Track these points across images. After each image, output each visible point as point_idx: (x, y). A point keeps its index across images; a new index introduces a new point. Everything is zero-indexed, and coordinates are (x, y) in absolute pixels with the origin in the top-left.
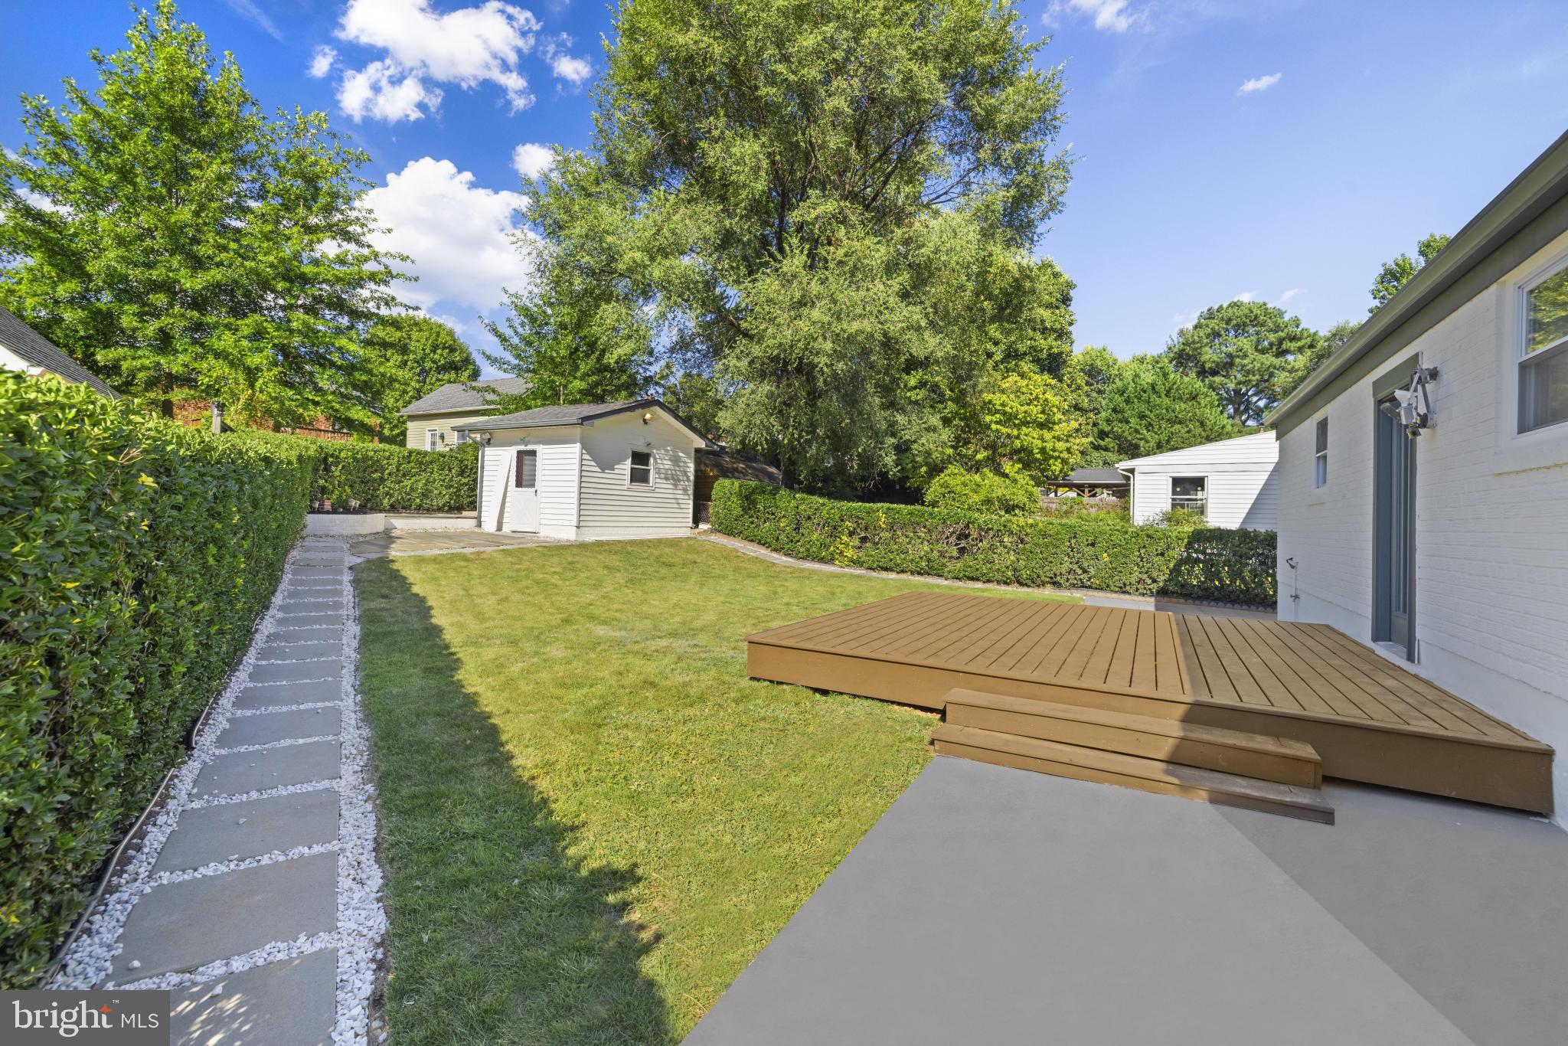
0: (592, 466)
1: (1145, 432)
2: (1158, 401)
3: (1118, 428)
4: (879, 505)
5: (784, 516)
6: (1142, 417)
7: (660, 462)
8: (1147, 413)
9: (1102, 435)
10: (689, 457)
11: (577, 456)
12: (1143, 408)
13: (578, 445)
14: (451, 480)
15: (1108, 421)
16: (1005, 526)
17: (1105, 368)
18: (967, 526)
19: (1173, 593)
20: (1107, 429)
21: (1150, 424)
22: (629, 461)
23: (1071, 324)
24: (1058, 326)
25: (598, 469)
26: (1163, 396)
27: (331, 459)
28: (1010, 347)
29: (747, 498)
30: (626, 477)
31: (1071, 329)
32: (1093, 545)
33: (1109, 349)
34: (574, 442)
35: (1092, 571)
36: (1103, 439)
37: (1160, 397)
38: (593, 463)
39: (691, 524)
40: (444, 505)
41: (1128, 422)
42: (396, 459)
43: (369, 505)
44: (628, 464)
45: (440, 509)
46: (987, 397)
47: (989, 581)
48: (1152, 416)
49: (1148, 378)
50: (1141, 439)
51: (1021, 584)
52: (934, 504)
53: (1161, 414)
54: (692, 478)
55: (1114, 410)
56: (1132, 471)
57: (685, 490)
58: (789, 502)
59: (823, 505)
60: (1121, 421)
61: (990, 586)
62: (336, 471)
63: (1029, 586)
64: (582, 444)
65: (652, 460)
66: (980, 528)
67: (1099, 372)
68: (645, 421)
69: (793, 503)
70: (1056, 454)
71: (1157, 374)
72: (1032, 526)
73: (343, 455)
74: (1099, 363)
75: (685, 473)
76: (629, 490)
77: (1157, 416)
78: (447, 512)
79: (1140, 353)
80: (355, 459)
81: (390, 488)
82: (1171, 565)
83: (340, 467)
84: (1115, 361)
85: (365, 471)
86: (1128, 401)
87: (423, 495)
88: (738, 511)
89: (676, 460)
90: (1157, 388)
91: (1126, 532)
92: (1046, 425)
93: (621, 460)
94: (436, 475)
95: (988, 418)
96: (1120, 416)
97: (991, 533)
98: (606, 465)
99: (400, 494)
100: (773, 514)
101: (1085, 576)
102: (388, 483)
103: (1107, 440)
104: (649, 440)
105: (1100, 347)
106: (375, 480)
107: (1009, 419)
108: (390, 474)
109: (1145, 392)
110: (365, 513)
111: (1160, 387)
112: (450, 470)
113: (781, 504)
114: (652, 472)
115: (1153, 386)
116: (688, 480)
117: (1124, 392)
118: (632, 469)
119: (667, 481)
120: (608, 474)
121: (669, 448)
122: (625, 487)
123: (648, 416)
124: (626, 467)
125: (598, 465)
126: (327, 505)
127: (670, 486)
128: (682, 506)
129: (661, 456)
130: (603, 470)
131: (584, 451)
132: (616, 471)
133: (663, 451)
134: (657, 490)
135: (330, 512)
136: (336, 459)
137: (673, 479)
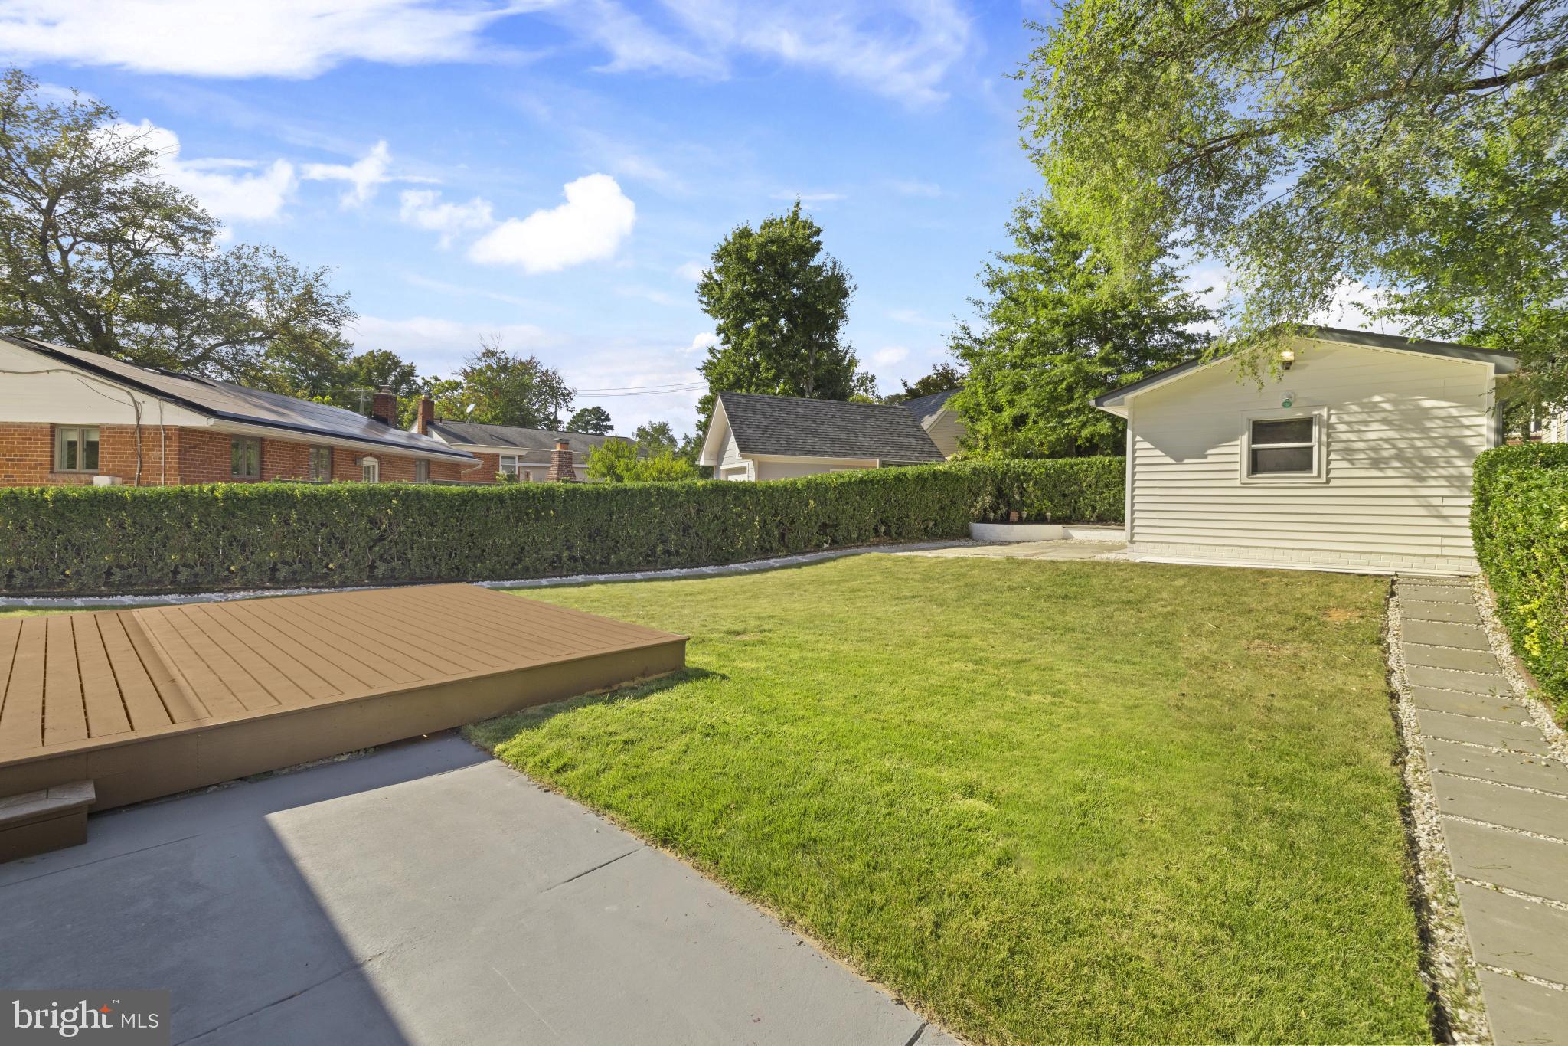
7: (1348, 431)
10: (1471, 405)
22: (1245, 439)
25: (1166, 459)
27: (1022, 478)
30: (1238, 466)
44: (1241, 446)
62: (1029, 487)
64: (1134, 429)
68: (1287, 365)
76: (1245, 486)
89: (1411, 420)
93: (1230, 437)
98: (1187, 450)
104: (1299, 396)
114: (1316, 449)
118: (1252, 452)
119: (1377, 463)
120: (1190, 465)
121: (1377, 399)
122: (1237, 483)
123: (1288, 355)
124: (1237, 450)
125: (1167, 454)
126: (1014, 516)
127: (1390, 473)
128: (1446, 512)
129: (1346, 418)
130: (1179, 460)
131: (1138, 438)
132: (1209, 459)
133: (1355, 408)
134: (1333, 483)
135: (1013, 523)
136: (1028, 477)
137: (1400, 456)
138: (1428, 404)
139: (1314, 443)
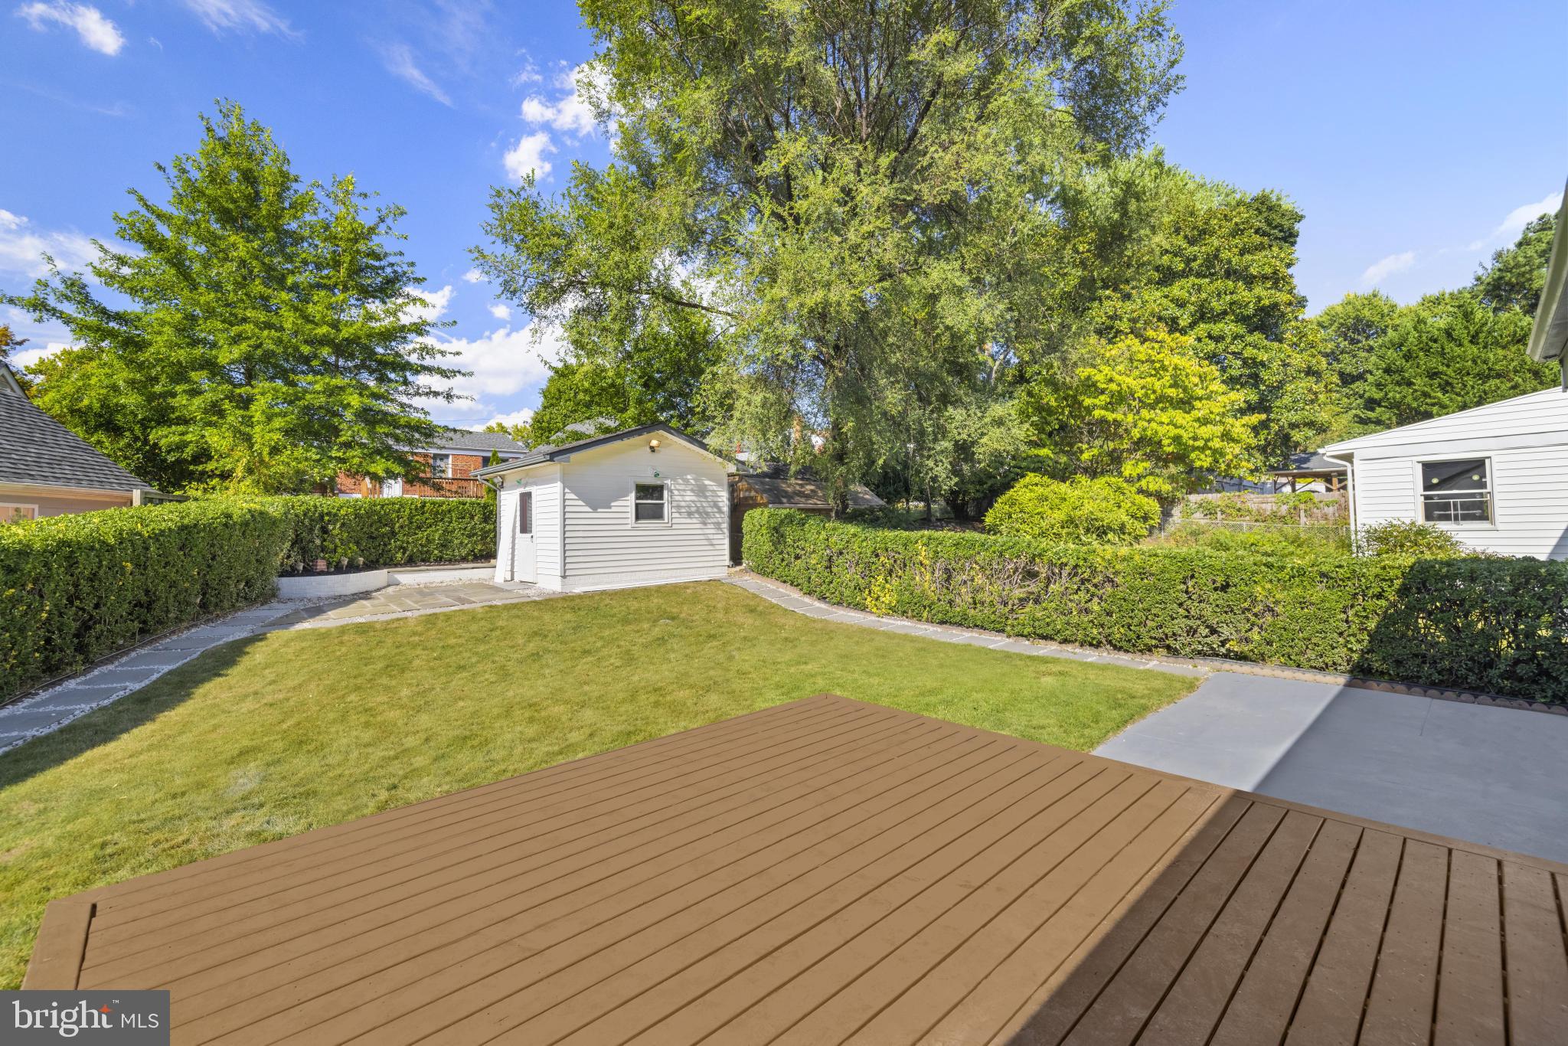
0: (577, 505)
1: (1440, 395)
2: (1458, 351)
3: (1395, 393)
4: (920, 533)
5: (814, 552)
6: (1433, 375)
7: (678, 495)
8: (1441, 368)
9: (1371, 404)
10: (720, 484)
11: (558, 496)
12: (1434, 363)
13: (559, 485)
14: (473, 528)
15: (1379, 386)
16: (1085, 560)
17: (1376, 319)
18: (1032, 560)
19: (1382, 673)
20: (1378, 395)
21: (1448, 383)
22: (633, 495)
23: (1289, 266)
24: (1268, 270)
25: (588, 509)
26: (1466, 342)
27: (326, 518)
28: (1202, 306)
29: (776, 529)
30: (629, 515)
31: (1290, 271)
32: (1224, 588)
33: (1383, 293)
34: (552, 481)
35: (1226, 631)
36: (1373, 410)
37: (1460, 345)
38: (581, 503)
39: (728, 562)
40: (468, 554)
41: (1410, 384)
42: (408, 511)
43: (381, 561)
44: (631, 500)
45: (464, 559)
46: (1083, 372)
47: (1065, 641)
48: (1450, 371)
49: (1439, 322)
50: (1433, 405)
51: (1116, 648)
52: (993, 530)
53: (1464, 367)
54: (726, 509)
55: (1387, 371)
56: (1349, 458)
57: (718, 525)
58: (819, 533)
59: (855, 535)
60: (1398, 384)
61: (1069, 648)
62: (335, 529)
63: (1127, 651)
64: (563, 482)
65: (666, 493)
66: (1051, 564)
67: (1370, 324)
68: (653, 449)
69: (823, 535)
70: (1200, 443)
71: (1453, 315)
72: (1124, 559)
73: (343, 512)
74: (1366, 313)
75: (716, 505)
76: (633, 529)
77: (1459, 371)
78: (472, 561)
79: (1433, 291)
80: (357, 516)
81: (403, 542)
82: (1372, 625)
83: (338, 525)
84: (1393, 307)
85: (371, 526)
86: (1408, 357)
87: (442, 545)
88: (768, 547)
89: (701, 491)
90: (1455, 334)
91: (1282, 568)
92: (1185, 404)
93: (621, 494)
94: (454, 524)
95: (1088, 402)
96: (1397, 377)
97: (1067, 569)
98: (598, 502)
99: (416, 546)
100: (803, 549)
101: (1214, 640)
102: (400, 536)
103: (1378, 410)
104: (659, 470)
105: (1369, 292)
106: (383, 535)
107: (1119, 399)
108: (402, 527)
109: (1435, 341)
110: (376, 569)
111: (1459, 332)
112: (472, 517)
113: (810, 536)
114: (666, 505)
115: (1448, 333)
116: (720, 511)
117: (1401, 345)
118: (637, 505)
119: (690, 514)
120: (602, 513)
121: (689, 477)
122: (629, 527)
123: (654, 443)
124: (628, 503)
125: (588, 504)
126: (321, 565)
127: (695, 521)
128: (715, 542)
129: (678, 487)
130: (595, 509)
131: (567, 490)
132: (613, 509)
133: (680, 481)
134: (674, 527)
135: (322, 573)
136: (334, 517)
137: (697, 512)
138: (707, 482)
139: (665, 501)
